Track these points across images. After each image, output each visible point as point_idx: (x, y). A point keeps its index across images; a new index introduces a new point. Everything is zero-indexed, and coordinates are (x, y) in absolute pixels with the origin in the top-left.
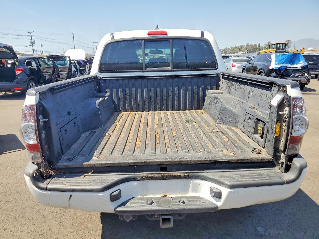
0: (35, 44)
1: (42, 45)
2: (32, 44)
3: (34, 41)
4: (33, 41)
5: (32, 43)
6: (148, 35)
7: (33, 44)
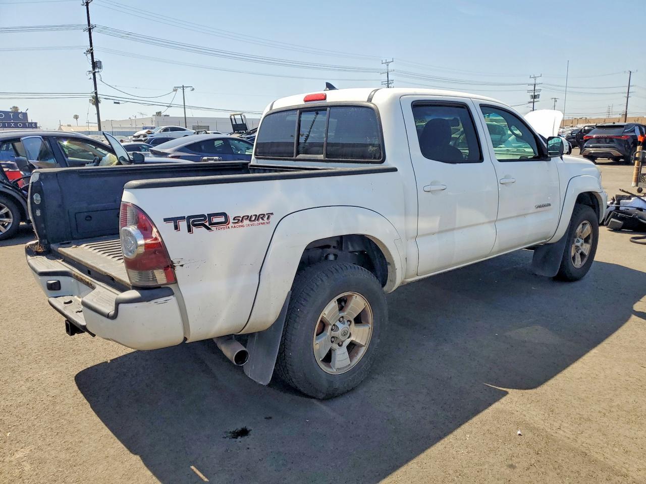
0: (540, 99)
1: (556, 101)
2: (532, 100)
3: (538, 93)
4: (536, 94)
5: (535, 97)
6: (306, 101)
7: (535, 100)
